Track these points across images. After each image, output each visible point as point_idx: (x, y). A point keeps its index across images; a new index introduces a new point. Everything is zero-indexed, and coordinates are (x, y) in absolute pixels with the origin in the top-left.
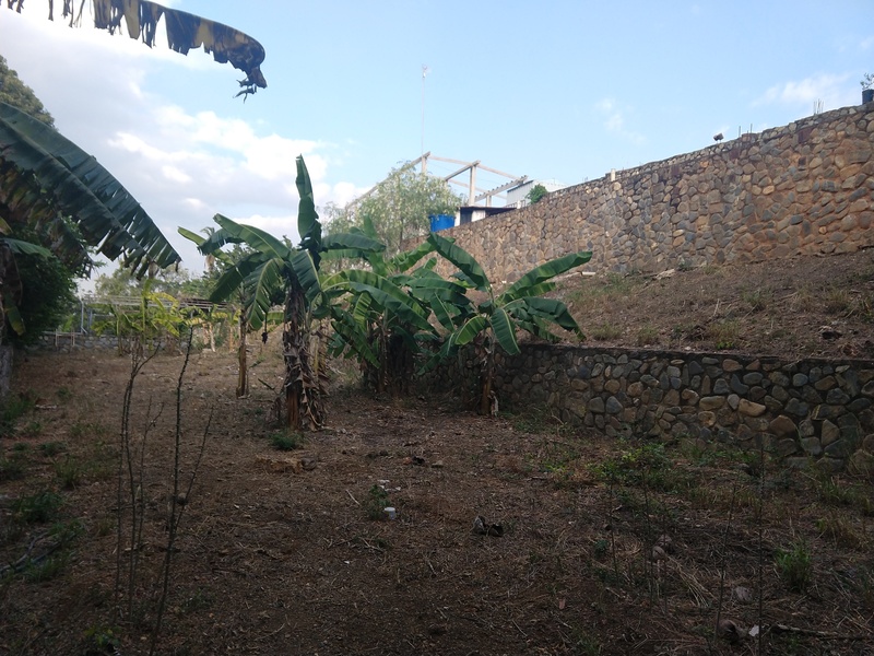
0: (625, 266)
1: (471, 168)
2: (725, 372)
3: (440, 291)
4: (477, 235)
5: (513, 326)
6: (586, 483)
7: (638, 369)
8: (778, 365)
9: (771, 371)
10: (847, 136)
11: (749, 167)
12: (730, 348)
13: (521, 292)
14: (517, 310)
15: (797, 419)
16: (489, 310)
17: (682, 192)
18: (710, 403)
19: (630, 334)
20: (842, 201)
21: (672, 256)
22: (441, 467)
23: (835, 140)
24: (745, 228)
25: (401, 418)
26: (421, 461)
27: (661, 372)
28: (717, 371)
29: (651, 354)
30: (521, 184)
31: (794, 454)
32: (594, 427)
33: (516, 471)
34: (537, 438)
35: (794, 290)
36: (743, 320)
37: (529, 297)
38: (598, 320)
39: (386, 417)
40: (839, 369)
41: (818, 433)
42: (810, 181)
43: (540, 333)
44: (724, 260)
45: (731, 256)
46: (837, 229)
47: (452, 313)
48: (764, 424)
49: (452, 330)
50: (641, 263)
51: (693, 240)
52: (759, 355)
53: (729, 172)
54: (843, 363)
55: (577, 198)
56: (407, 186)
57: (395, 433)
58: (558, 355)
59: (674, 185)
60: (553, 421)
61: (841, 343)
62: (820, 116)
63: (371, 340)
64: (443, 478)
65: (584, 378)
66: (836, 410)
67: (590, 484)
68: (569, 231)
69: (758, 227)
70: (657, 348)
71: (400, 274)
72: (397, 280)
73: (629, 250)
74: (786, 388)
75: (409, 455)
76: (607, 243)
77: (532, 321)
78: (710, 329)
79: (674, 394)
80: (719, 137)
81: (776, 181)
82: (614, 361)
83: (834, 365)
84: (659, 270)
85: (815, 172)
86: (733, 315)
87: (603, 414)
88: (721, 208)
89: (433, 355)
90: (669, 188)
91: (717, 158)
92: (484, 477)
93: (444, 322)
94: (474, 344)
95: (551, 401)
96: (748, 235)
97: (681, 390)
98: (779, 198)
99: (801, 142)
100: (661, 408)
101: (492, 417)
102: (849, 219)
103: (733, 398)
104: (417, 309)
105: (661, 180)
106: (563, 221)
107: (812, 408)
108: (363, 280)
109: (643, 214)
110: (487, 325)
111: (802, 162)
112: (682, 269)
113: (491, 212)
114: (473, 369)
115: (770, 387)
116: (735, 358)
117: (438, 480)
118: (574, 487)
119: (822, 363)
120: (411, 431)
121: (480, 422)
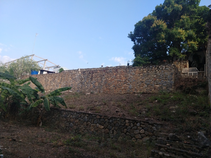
0: (79, 91)
1: (45, 60)
2: (97, 118)
3: (30, 92)
4: (44, 78)
5: (49, 103)
6: (61, 145)
7: (78, 116)
8: (107, 117)
9: (106, 119)
10: (124, 72)
11: (107, 74)
12: (98, 113)
13: (53, 95)
14: (51, 99)
15: (109, 130)
16: (44, 98)
17: (94, 76)
18: (93, 125)
19: (78, 107)
20: (122, 84)
21: (90, 90)
23: (122, 72)
24: (105, 86)
25: (11, 127)
26: (15, 140)
27: (83, 117)
28: (95, 118)
29: (81, 113)
30: (57, 67)
31: (108, 138)
32: (66, 131)
33: (43, 142)
34: (51, 133)
35: (112, 101)
36: (102, 107)
37: (55, 96)
38: (71, 103)
39: (6, 126)
40: (118, 119)
41: (113, 133)
42: (117, 79)
43: (56, 105)
44: (100, 92)
45: (102, 92)
46: (121, 89)
47: (33, 98)
48: (103, 131)
49: (32, 103)
50: (83, 90)
51: (95, 87)
52: (104, 115)
53: (103, 74)
54: (119, 118)
55: (70, 73)
56: (26, 62)
58: (60, 111)
59: (92, 75)
60: (56, 129)
61: (119, 113)
62: (120, 66)
63: (5, 103)
65: (65, 118)
66: (116, 128)
67: (62, 146)
68: (67, 80)
69: (107, 86)
70: (83, 112)
71: (19, 85)
72: (17, 87)
73: (81, 87)
74: (108, 123)
75: (11, 138)
76: (76, 85)
77: (55, 102)
78: (95, 108)
79: (85, 123)
80: (102, 66)
81: (111, 78)
82: (73, 114)
83: (117, 118)
84: (87, 93)
85: (118, 77)
86: (100, 105)
87: (69, 127)
88: (101, 81)
89: (25, 109)
90: (91, 75)
91: (101, 71)
92: (33, 144)
93: (30, 100)
94: (38, 107)
95: (56, 123)
96: (105, 88)
97: (87, 122)
98: (111, 81)
99: (116, 71)
100: (82, 126)
101: (39, 127)
102: (123, 88)
103: (98, 124)
104: (22, 96)
105: (89, 73)
106: (66, 78)
107: (112, 127)
108: (6, 86)
109: (85, 80)
110: (42, 102)
111: (116, 75)
112: (91, 93)
113: (48, 72)
114: (36, 113)
115: (105, 122)
116: (99, 115)
118: (58, 147)
119: (115, 118)
120: (13, 131)
121: (36, 128)
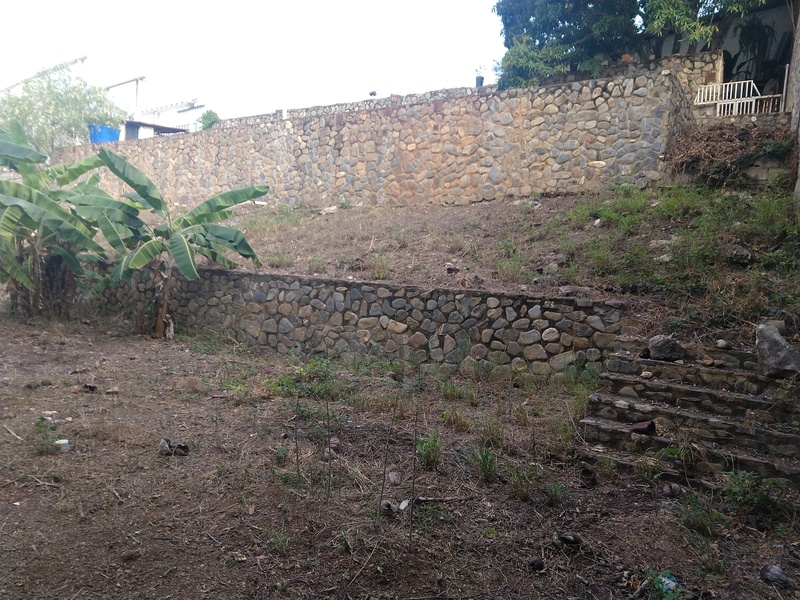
0: (294, 199)
1: (137, 80)
2: (379, 298)
3: (110, 211)
4: (146, 154)
5: (192, 252)
6: (264, 398)
7: (308, 295)
8: (417, 293)
9: (412, 298)
10: (467, 113)
11: (398, 125)
12: (383, 279)
13: (199, 219)
14: (195, 236)
15: (428, 335)
16: (166, 234)
17: (345, 139)
18: (366, 323)
19: (301, 263)
20: (461, 163)
21: (335, 195)
22: (116, 393)
23: (459, 114)
24: (393, 176)
25: (63, 344)
26: (92, 389)
27: (328, 297)
28: (373, 297)
29: (320, 282)
30: (192, 107)
31: (426, 362)
32: (267, 345)
33: (196, 391)
34: (216, 359)
35: (427, 233)
36: (392, 255)
37: (207, 224)
38: (271, 248)
39: (44, 344)
40: (458, 297)
41: (441, 345)
42: (441, 144)
43: (217, 259)
44: (376, 203)
45: (382, 199)
46: (457, 185)
47: (124, 233)
48: (405, 339)
49: (124, 253)
50: (308, 198)
51: (353, 182)
52: (404, 285)
53: (383, 127)
54: (460, 292)
55: (250, 131)
56: (60, 88)
57: (57, 360)
58: (235, 280)
59: (338, 131)
60: (229, 342)
61: (459, 277)
62: (447, 91)
63: (20, 260)
64: (121, 404)
65: (259, 302)
66: (454, 328)
67: (268, 398)
68: (242, 160)
69: (403, 177)
70: (325, 277)
71: (57, 188)
72: (55, 194)
73: (297, 185)
74: (422, 311)
75: (78, 383)
76: (278, 176)
77: (209, 247)
78: (367, 262)
79: (338, 315)
80: (373, 94)
81: (417, 140)
82: (287, 287)
83: (455, 294)
84: (324, 205)
85: (445, 137)
86: (385, 250)
87: (276, 334)
88: (375, 157)
89: (98, 277)
90: (334, 133)
91: (374, 113)
92: (164, 399)
93: (115, 244)
94: (149, 267)
95: (226, 323)
96: (395, 183)
97: (344, 313)
98: (418, 156)
99: (437, 110)
100: (327, 328)
101: (166, 339)
102: (465, 179)
103: (384, 319)
104: (81, 228)
105: (327, 125)
106: (237, 151)
107: (439, 326)
108: (12, 192)
109: (311, 153)
110: (163, 249)
111: (436, 128)
112: (343, 207)
113: (159, 130)
114: (145, 292)
115: (411, 310)
116: (387, 287)
117: (114, 406)
118: (253, 402)
119: (447, 292)
120: (77, 357)
121: (155, 345)
